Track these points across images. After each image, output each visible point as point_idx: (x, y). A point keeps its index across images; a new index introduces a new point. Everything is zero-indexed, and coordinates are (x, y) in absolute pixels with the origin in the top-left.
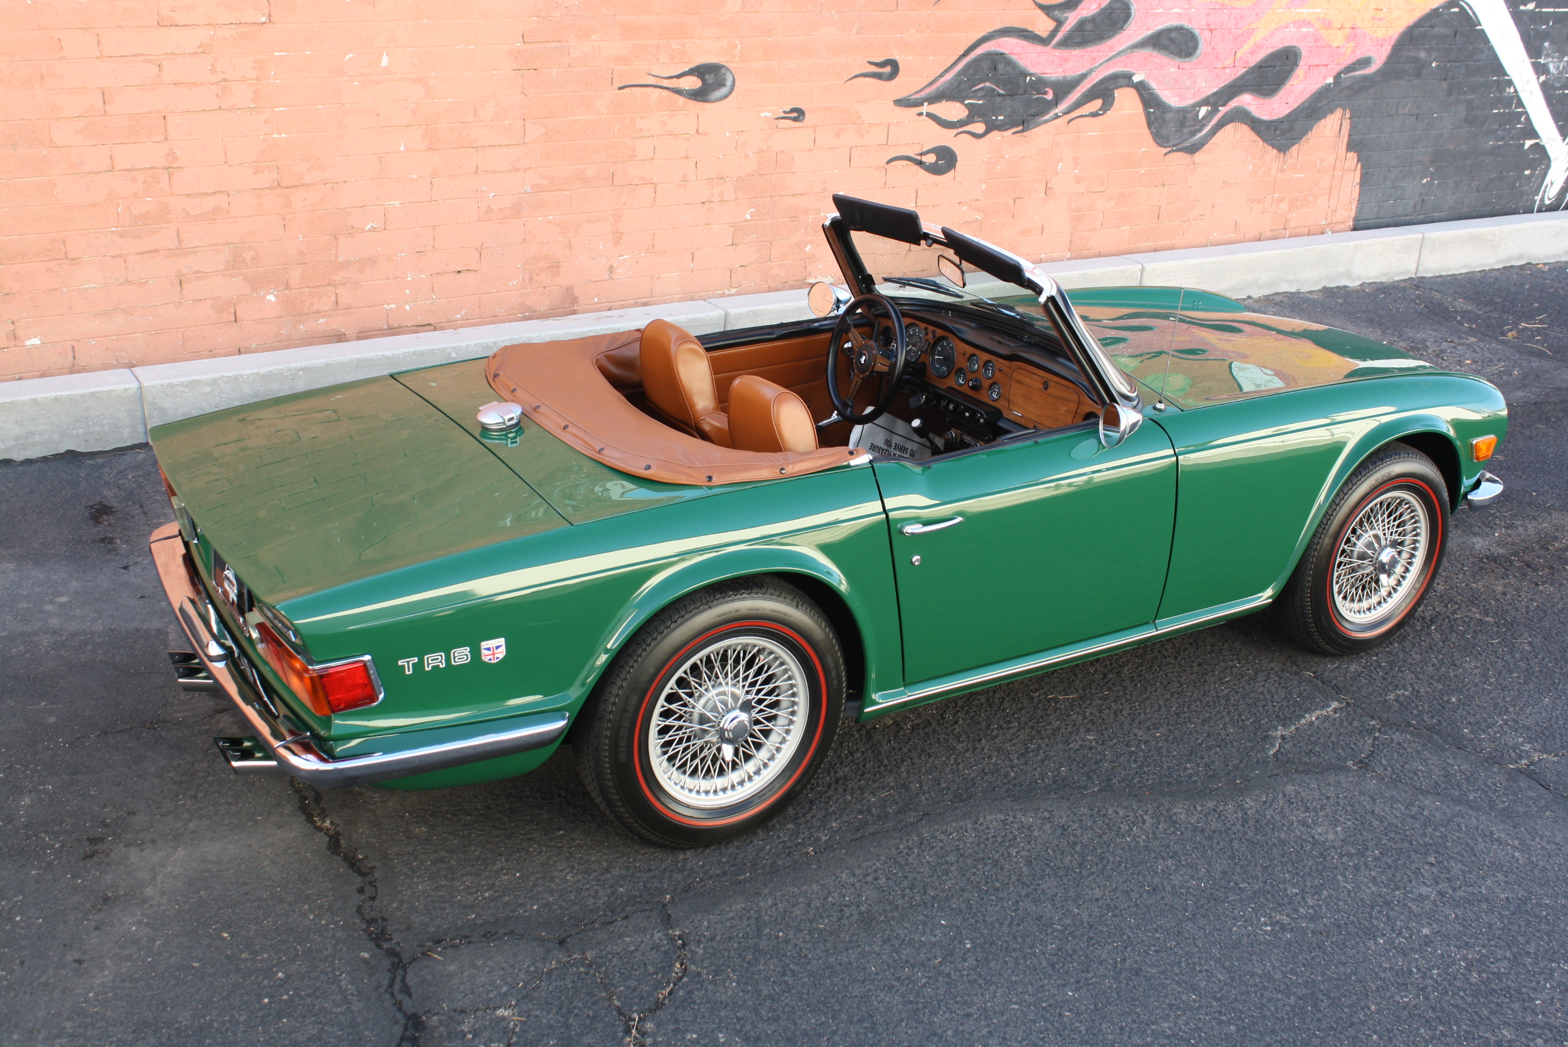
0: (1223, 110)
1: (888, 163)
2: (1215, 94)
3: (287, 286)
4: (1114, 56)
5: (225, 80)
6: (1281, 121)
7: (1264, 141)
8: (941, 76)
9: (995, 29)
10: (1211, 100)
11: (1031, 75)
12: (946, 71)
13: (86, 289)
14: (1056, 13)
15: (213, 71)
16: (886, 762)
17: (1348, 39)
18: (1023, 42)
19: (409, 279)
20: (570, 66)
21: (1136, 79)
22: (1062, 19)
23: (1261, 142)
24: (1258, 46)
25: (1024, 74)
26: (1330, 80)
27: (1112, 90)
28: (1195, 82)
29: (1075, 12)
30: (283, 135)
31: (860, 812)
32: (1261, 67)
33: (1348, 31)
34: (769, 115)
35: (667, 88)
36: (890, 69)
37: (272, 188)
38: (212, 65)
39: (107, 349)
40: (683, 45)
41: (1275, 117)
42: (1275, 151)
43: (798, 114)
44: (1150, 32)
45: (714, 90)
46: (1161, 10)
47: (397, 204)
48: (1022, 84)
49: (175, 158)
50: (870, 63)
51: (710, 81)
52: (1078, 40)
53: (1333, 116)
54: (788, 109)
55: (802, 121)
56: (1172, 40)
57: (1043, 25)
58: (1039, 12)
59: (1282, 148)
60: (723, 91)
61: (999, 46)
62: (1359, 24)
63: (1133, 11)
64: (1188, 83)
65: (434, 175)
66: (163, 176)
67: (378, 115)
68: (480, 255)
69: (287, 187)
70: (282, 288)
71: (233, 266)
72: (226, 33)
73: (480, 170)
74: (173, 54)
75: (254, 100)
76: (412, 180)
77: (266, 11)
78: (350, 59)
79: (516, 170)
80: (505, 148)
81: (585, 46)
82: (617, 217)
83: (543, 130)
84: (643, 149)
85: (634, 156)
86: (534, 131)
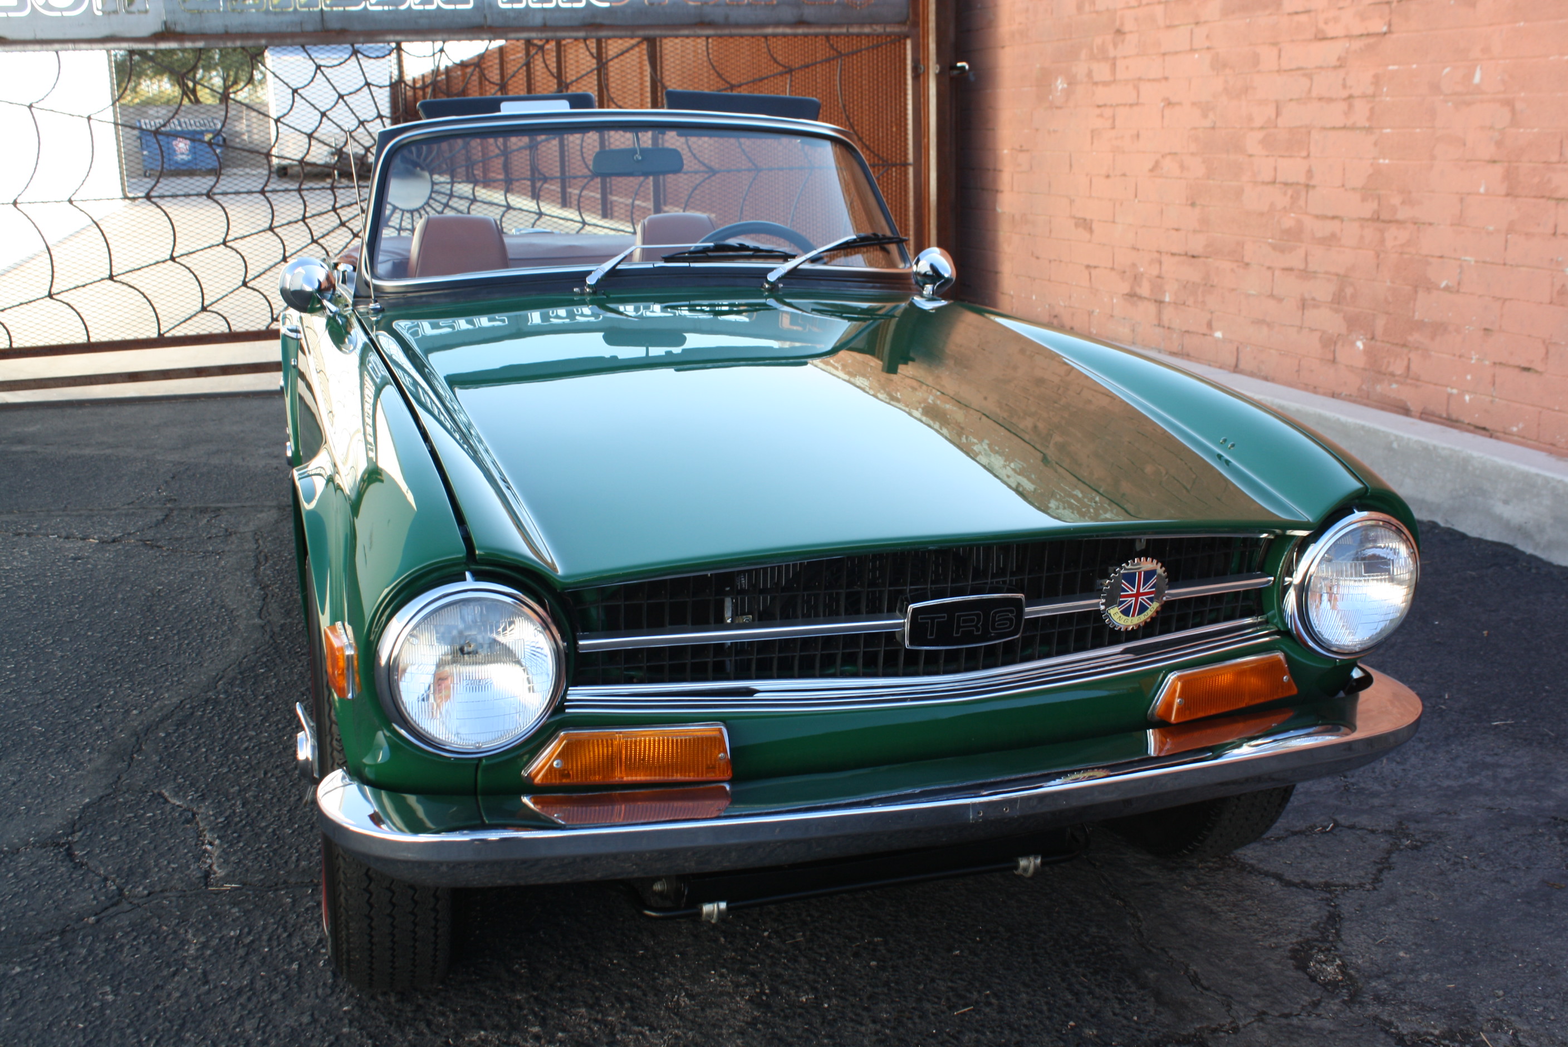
3: (1373, 336)
30: (1387, 161)
37: (1372, 220)
47: (1472, 260)
49: (1312, 176)
65: (1510, 229)
66: (1303, 193)
67: (1465, 145)
68: (1547, 353)
69: (1384, 221)
70: (1369, 336)
71: (1338, 300)
72: (1357, 45)
73: (1559, 231)
74: (1321, 68)
75: (1369, 119)
76: (1489, 234)
77: (1387, 19)
78: (1447, 73)
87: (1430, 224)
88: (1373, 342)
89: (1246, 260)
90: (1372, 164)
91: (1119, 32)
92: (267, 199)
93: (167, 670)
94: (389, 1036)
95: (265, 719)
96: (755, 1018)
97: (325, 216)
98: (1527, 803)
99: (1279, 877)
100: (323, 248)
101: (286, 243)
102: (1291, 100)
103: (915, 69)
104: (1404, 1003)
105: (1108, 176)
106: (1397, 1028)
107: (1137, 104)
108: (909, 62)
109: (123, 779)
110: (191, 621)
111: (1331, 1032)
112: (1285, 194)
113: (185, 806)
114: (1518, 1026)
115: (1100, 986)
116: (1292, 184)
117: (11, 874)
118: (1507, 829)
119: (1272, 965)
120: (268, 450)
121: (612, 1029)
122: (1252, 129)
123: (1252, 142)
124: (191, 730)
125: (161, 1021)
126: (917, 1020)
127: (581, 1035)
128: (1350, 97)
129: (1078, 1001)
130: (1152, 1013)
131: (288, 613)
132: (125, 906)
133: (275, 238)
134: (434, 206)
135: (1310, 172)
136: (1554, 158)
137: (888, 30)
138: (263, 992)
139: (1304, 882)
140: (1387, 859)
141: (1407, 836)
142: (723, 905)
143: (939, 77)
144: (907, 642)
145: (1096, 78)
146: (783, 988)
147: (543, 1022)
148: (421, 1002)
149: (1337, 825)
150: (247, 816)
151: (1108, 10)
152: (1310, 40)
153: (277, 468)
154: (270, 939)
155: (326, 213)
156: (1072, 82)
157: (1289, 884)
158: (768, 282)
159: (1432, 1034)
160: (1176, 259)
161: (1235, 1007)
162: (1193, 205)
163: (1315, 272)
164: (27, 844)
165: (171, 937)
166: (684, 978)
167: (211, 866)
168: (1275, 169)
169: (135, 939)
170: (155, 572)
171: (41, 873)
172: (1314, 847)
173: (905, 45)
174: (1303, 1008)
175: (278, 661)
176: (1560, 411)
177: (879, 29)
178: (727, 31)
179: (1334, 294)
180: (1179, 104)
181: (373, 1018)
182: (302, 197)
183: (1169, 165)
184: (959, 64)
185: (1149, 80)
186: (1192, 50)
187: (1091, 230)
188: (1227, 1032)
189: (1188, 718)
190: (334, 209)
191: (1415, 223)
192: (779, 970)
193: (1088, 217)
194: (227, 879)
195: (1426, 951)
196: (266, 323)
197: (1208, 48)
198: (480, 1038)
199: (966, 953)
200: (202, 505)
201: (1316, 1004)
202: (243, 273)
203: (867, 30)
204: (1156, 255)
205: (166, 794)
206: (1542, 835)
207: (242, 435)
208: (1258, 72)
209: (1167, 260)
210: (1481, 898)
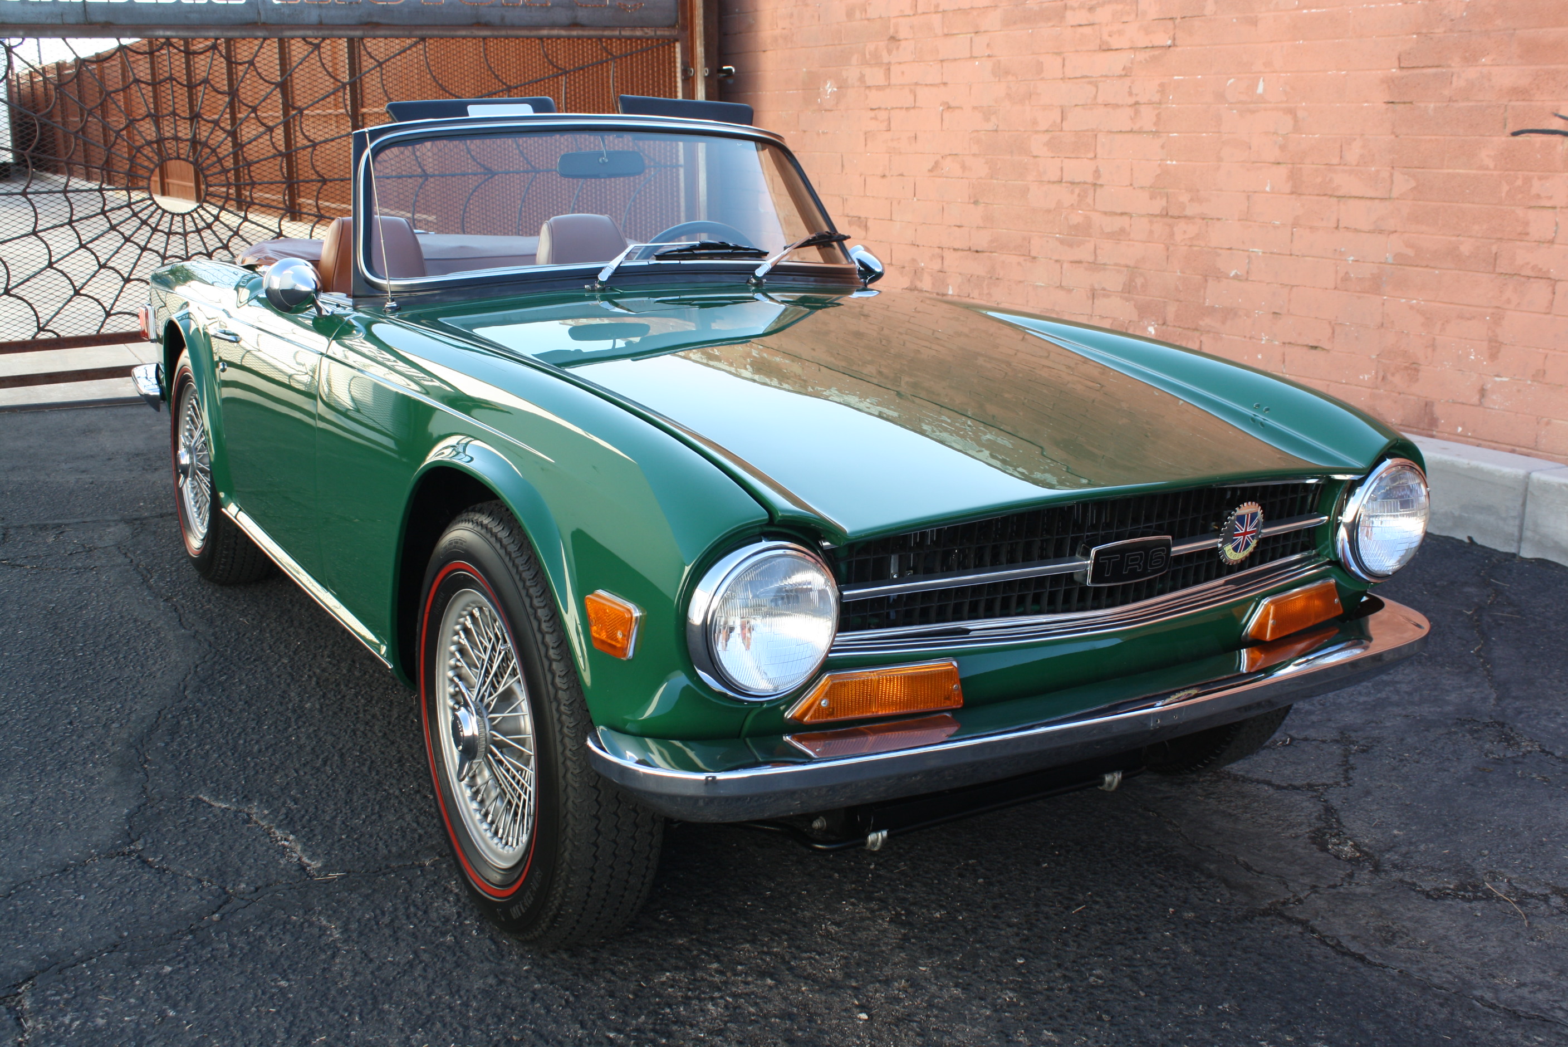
3: (1163, 322)
15: (1130, 94)
19: (1263, 342)
20: (1450, 100)
30: (1174, 162)
37: (1161, 216)
38: (1130, 88)
47: (1260, 252)
49: (1099, 176)
65: (1295, 224)
66: (1091, 192)
67: (1250, 148)
68: (1333, 333)
69: (1172, 217)
70: (1160, 322)
71: (1128, 290)
72: (1142, 56)
73: (1341, 225)
74: (1106, 76)
75: (1155, 124)
76: (1275, 227)
77: (1172, 34)
78: (1231, 84)
79: (1381, 232)
80: (1369, 203)
81: (1471, 73)
82: (1497, 319)
83: (1413, 184)
84: (1540, 224)
85: (1527, 234)
86: (1402, 184)
87: (1218, 219)
88: (1164, 327)
89: (1033, 254)
90: (1160, 165)
91: (893, 38)
92: (29, 200)
93: (119, 684)
94: (583, 987)
95: (259, 723)
96: (905, 935)
97: (94, 219)
98: (1432, 709)
99: (1269, 783)
100: (93, 253)
101: (51, 248)
102: (1076, 105)
103: (685, 72)
104: (1417, 868)
105: (884, 176)
106: (1420, 887)
107: (914, 108)
108: (679, 64)
109: (150, 788)
110: (111, 636)
111: (1374, 895)
112: (1072, 192)
113: (233, 808)
114: (1509, 875)
115: (1175, 879)
116: (1079, 183)
117: (95, 885)
118: (1428, 730)
119: (1300, 850)
120: (70, 465)
121: (783, 958)
122: (1037, 132)
123: (1037, 144)
124: (188, 738)
125: (350, 997)
126: (1044, 921)
127: (758, 966)
128: (1137, 103)
129: (1166, 892)
130: (1228, 895)
131: (211, 622)
132: (236, 902)
133: (39, 242)
134: (208, 209)
135: (1097, 172)
136: (1335, 161)
137: (659, 33)
138: (435, 963)
139: (1291, 785)
140: (1347, 761)
141: (1353, 743)
142: (885, 833)
143: (708, 80)
144: (1089, 581)
145: (868, 84)
146: (914, 908)
147: (717, 958)
148: (592, 955)
149: (1292, 739)
150: (307, 811)
151: (880, 17)
152: (1095, 51)
153: (92, 483)
154: (408, 917)
155: (94, 216)
156: (842, 86)
157: (1279, 788)
158: (756, 277)
159: (1449, 889)
160: (960, 254)
161: (1291, 884)
162: (976, 203)
163: (1105, 264)
164: (91, 856)
165: (306, 925)
166: (820, 910)
167: (299, 859)
168: (1062, 169)
169: (271, 930)
170: (34, 590)
171: (127, 881)
172: (1284, 757)
173: (674, 48)
174: (1342, 879)
175: (234, 668)
176: (1346, 384)
177: (650, 32)
178: (503, 33)
179: (1124, 284)
180: (960, 108)
181: (555, 973)
182: (68, 199)
183: (949, 166)
184: (725, 68)
185: (926, 85)
186: (972, 58)
187: (866, 228)
188: (1294, 903)
189: (1278, 636)
190: (103, 212)
191: (1203, 219)
192: (901, 894)
193: (863, 215)
194: (327, 868)
195: (1414, 828)
196: (32, 333)
197: (989, 56)
198: (667, 978)
199: (1053, 865)
200: (36, 522)
201: (1351, 876)
202: (4, 280)
203: (638, 33)
204: (939, 251)
205: (206, 799)
206: (1455, 733)
207: (32, 451)
208: (1042, 79)
209: (950, 257)
210: (1434, 784)
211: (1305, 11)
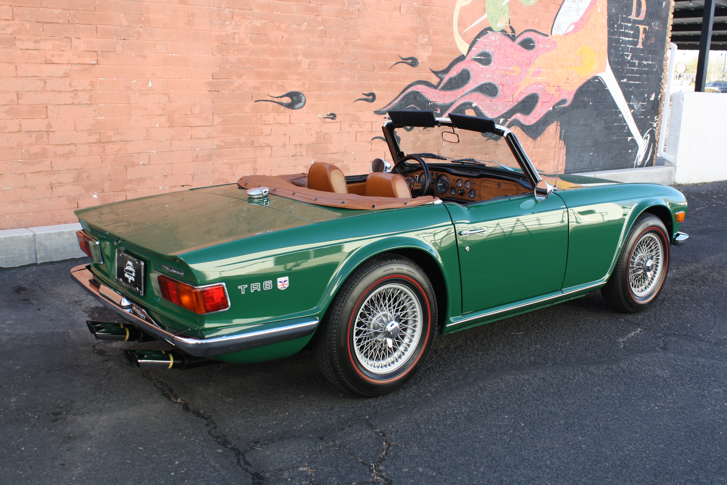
0: (509, 120)
1: (372, 139)
2: (506, 113)
3: (103, 191)
4: (464, 95)
5: (76, 90)
6: (533, 126)
7: (527, 134)
8: (393, 101)
9: (415, 81)
10: (504, 116)
11: (431, 102)
12: (395, 99)
13: (5, 190)
14: (440, 75)
15: (71, 86)
16: (448, 361)
17: (557, 91)
18: (427, 87)
19: (160, 189)
20: (233, 90)
21: (474, 105)
22: (442, 78)
23: (525, 135)
24: (521, 93)
25: (428, 102)
26: (551, 109)
27: (464, 110)
28: (497, 108)
29: (448, 75)
30: (103, 118)
31: (446, 379)
32: (523, 102)
33: (557, 88)
34: (321, 116)
35: (276, 102)
36: (371, 97)
37: (96, 143)
38: (70, 83)
39: (14, 220)
40: (283, 83)
41: (530, 124)
42: (531, 139)
43: (333, 116)
44: (478, 85)
45: (297, 104)
46: (482, 75)
47: (155, 152)
48: (427, 106)
49: (51, 127)
50: (363, 94)
51: (295, 100)
52: (449, 87)
53: (553, 124)
54: (329, 114)
55: (335, 119)
56: (487, 89)
57: (435, 80)
58: (433, 74)
59: (534, 138)
60: (301, 104)
61: (417, 88)
62: (560, 85)
63: (471, 76)
64: (495, 108)
65: (172, 138)
66: (45, 135)
67: (147, 110)
69: (103, 143)
70: (100, 192)
71: (78, 180)
73: (193, 137)
74: (51, 77)
75: (89, 100)
76: (162, 141)
77: (96, 59)
78: (134, 83)
79: (210, 138)
80: (204, 127)
81: (240, 81)
82: (255, 161)
83: (222, 120)
84: (266, 130)
85: (263, 133)
86: (217, 120)
87: (131, 141)
88: (103, 194)
90: (94, 120)
102: (28, 92)
112: (31, 136)
116: (35, 131)
163: (59, 170)
168: (20, 125)
179: (75, 177)
191: (121, 141)
211: (170, 55)
